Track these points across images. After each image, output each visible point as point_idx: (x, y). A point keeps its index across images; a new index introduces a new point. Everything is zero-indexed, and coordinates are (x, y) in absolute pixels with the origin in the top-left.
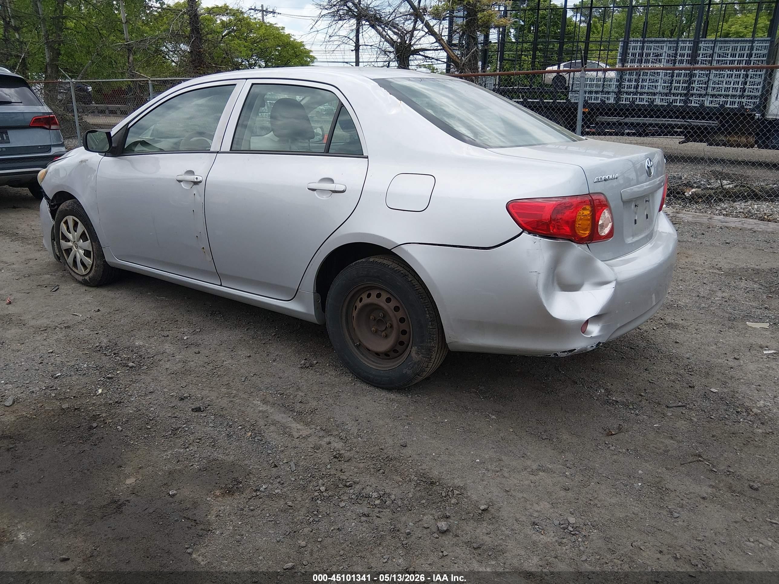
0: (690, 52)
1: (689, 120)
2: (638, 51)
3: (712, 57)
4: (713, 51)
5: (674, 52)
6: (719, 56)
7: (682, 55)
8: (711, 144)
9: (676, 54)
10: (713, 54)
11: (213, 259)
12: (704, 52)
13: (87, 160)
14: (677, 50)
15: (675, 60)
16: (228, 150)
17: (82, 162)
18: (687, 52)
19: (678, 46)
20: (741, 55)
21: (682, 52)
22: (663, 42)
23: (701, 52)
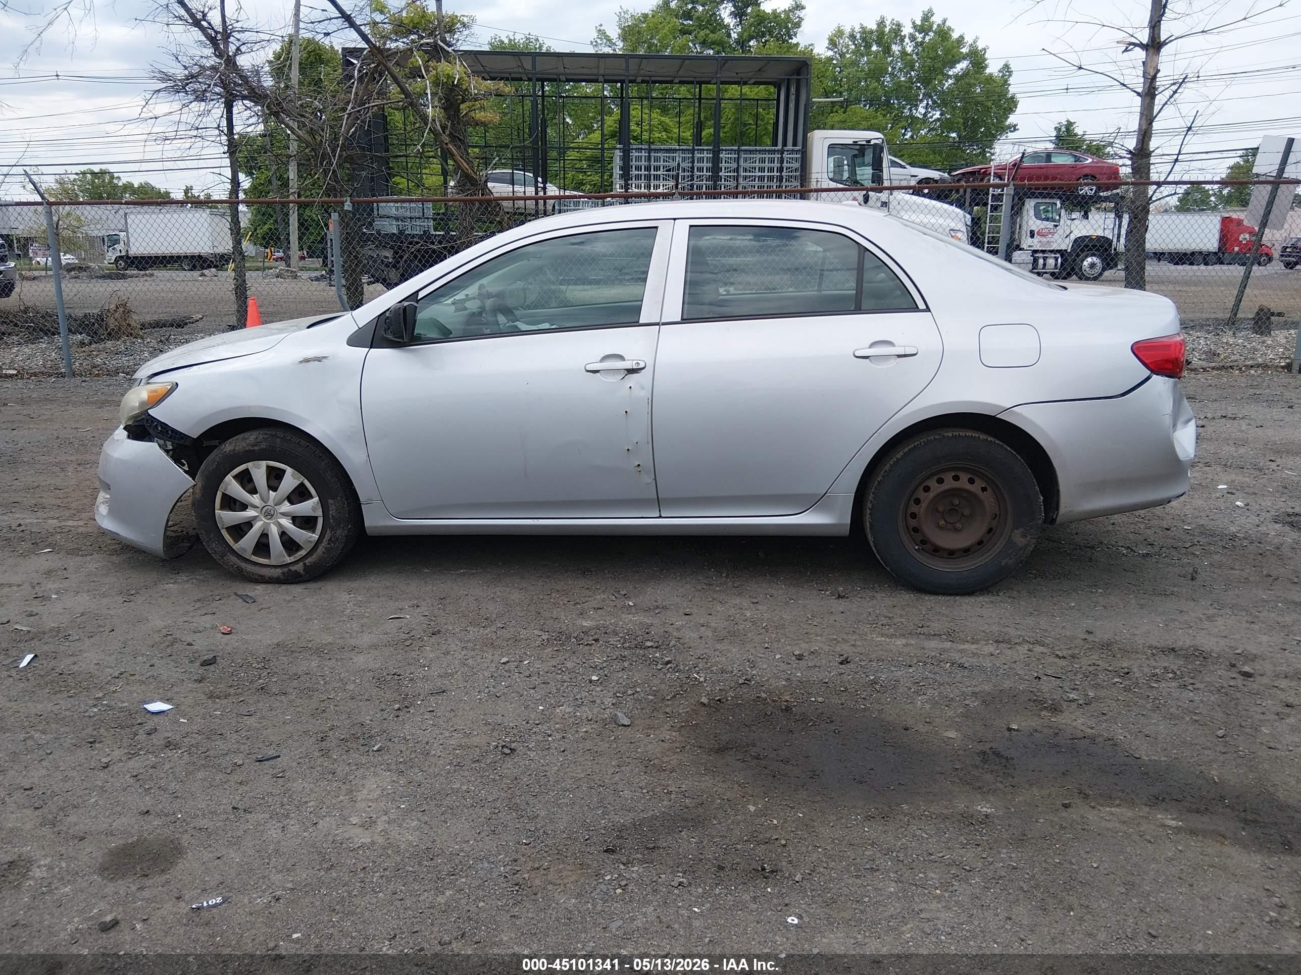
0: (710, 165)
2: (643, 163)
3: (738, 172)
4: (738, 163)
5: (690, 165)
6: (745, 170)
7: (700, 169)
9: (693, 168)
10: (738, 168)
11: (655, 479)
12: (727, 165)
13: (325, 357)
14: (693, 162)
15: (692, 176)
16: (679, 320)
17: (307, 361)
18: (705, 165)
19: (693, 157)
20: (771, 170)
21: (701, 165)
22: (675, 150)
23: (723, 165)
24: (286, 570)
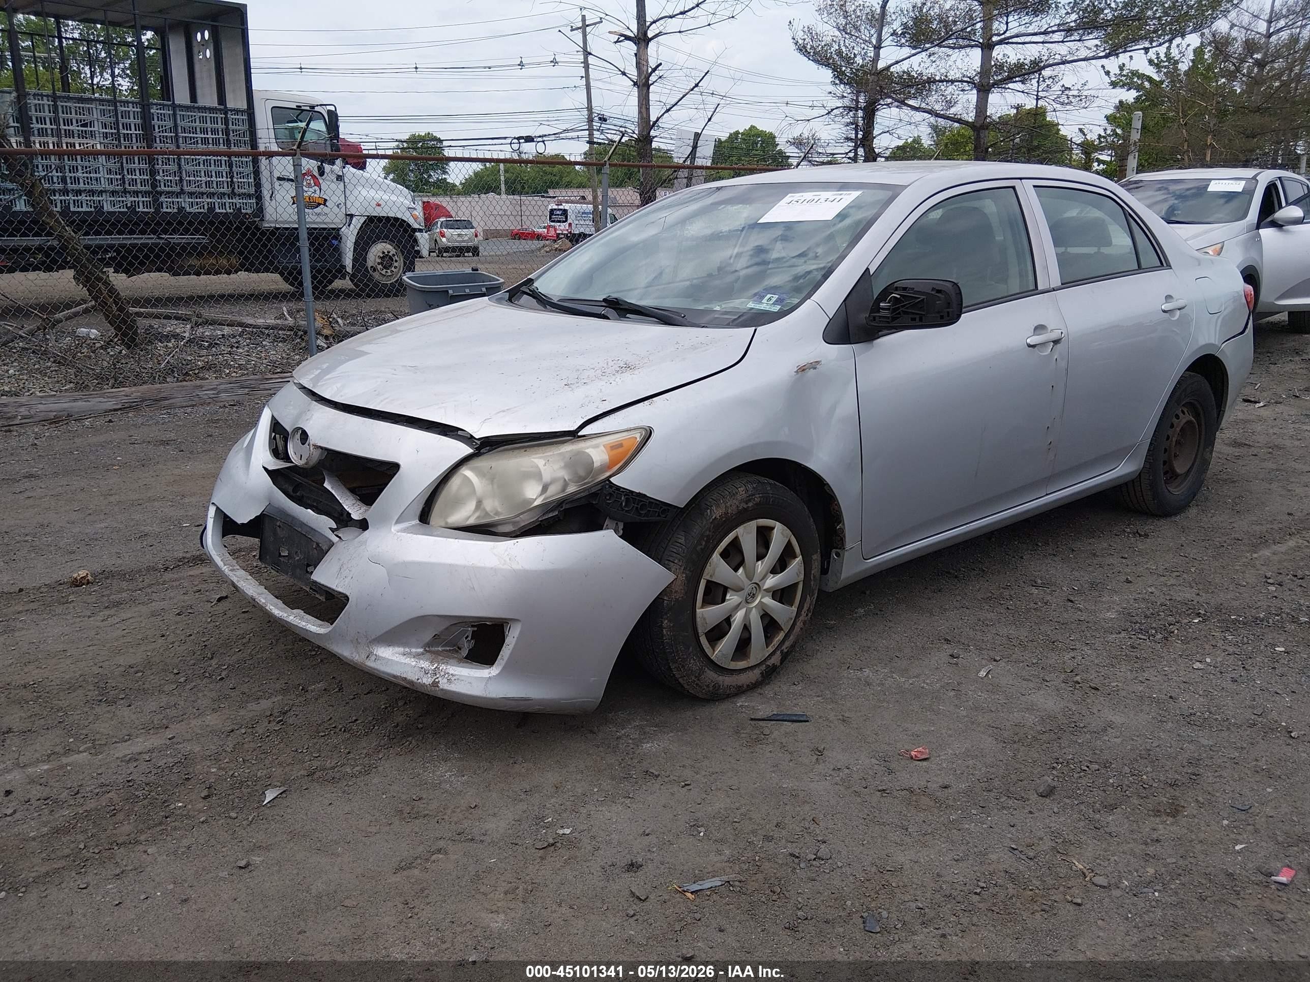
1: (164, 236)
2: (47, 114)
3: (175, 132)
4: (174, 121)
6: (185, 130)
8: (176, 274)
10: (174, 127)
13: (818, 362)
14: (116, 117)
15: (118, 134)
16: (1060, 284)
17: (802, 370)
19: (116, 110)
20: (214, 131)
21: (126, 121)
22: (89, 100)
23: (155, 122)
24: (763, 667)
